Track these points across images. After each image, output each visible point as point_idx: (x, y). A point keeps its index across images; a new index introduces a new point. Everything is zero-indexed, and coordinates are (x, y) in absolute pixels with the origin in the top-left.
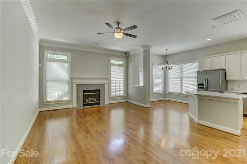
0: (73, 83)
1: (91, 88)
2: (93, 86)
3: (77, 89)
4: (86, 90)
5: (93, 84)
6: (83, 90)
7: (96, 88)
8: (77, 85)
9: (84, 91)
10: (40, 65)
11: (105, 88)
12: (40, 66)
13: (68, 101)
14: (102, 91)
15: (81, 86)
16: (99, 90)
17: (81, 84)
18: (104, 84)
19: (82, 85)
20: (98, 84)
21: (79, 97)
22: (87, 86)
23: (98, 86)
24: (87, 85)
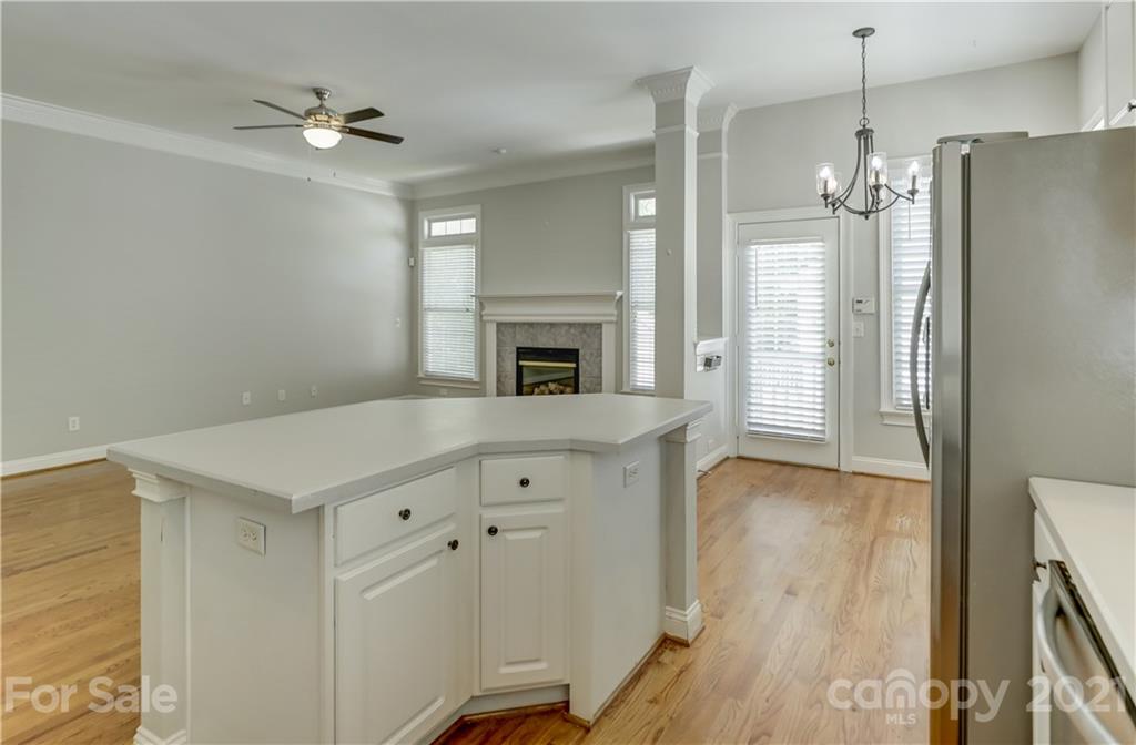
0: (484, 318)
1: (545, 342)
2: (553, 330)
3: (500, 343)
4: (527, 346)
5: (552, 325)
6: (518, 349)
7: (562, 342)
8: (499, 325)
9: (523, 353)
10: (412, 260)
11: (601, 344)
12: (412, 264)
13: (470, 381)
14: (587, 358)
15: (511, 331)
16: (578, 351)
17: (510, 323)
18: (599, 325)
19: (514, 324)
20: (570, 325)
21: (503, 374)
22: (531, 330)
23: (572, 331)
24: (531, 325)
